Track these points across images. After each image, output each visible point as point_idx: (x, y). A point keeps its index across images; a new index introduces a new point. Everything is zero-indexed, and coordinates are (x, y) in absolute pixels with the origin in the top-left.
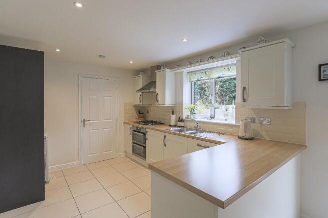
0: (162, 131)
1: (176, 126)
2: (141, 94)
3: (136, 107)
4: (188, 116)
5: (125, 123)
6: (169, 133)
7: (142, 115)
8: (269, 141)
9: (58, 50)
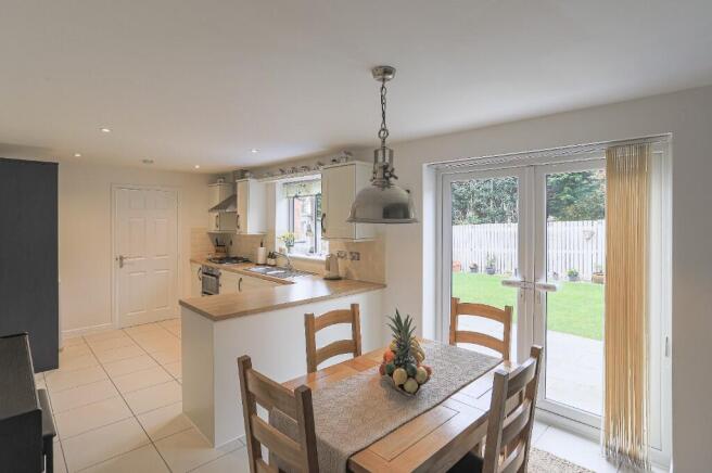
0: (239, 272)
1: (265, 265)
2: (217, 214)
3: (210, 234)
4: (281, 250)
5: (192, 261)
6: (246, 274)
7: (221, 248)
8: (359, 281)
9: (78, 155)
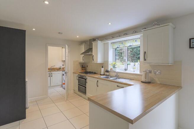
0: (96, 78)
1: (104, 75)
2: (83, 55)
3: (80, 63)
4: (111, 69)
5: (74, 73)
6: (100, 79)
7: (84, 68)
8: (159, 84)
9: (34, 29)
